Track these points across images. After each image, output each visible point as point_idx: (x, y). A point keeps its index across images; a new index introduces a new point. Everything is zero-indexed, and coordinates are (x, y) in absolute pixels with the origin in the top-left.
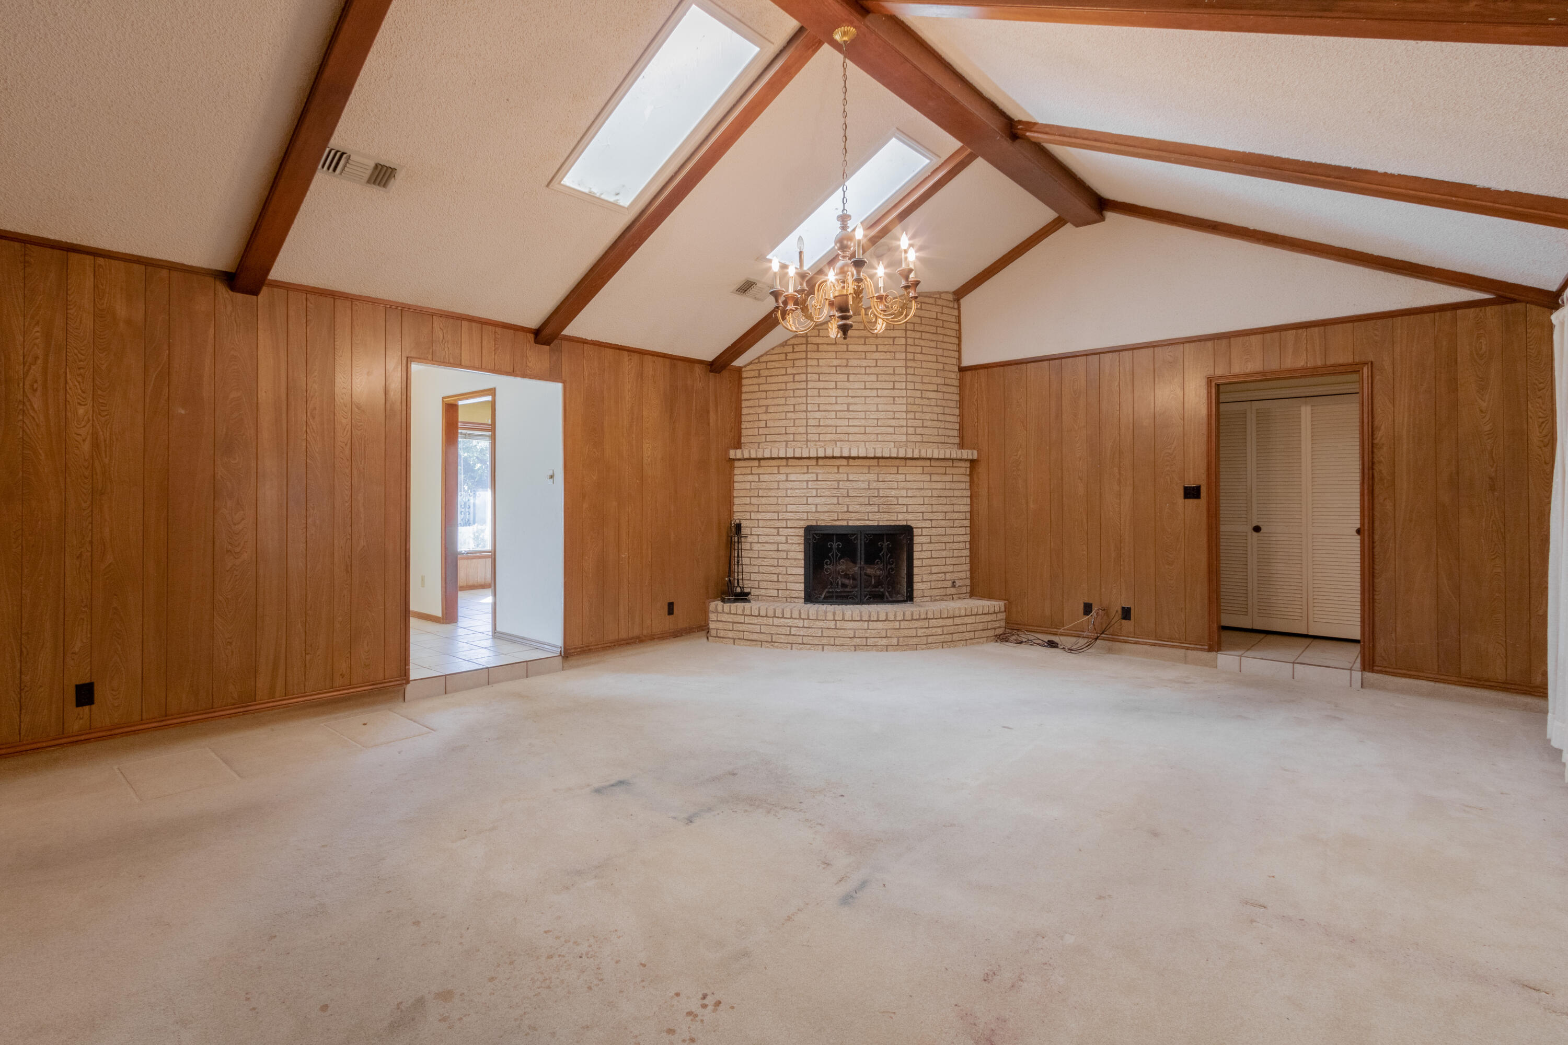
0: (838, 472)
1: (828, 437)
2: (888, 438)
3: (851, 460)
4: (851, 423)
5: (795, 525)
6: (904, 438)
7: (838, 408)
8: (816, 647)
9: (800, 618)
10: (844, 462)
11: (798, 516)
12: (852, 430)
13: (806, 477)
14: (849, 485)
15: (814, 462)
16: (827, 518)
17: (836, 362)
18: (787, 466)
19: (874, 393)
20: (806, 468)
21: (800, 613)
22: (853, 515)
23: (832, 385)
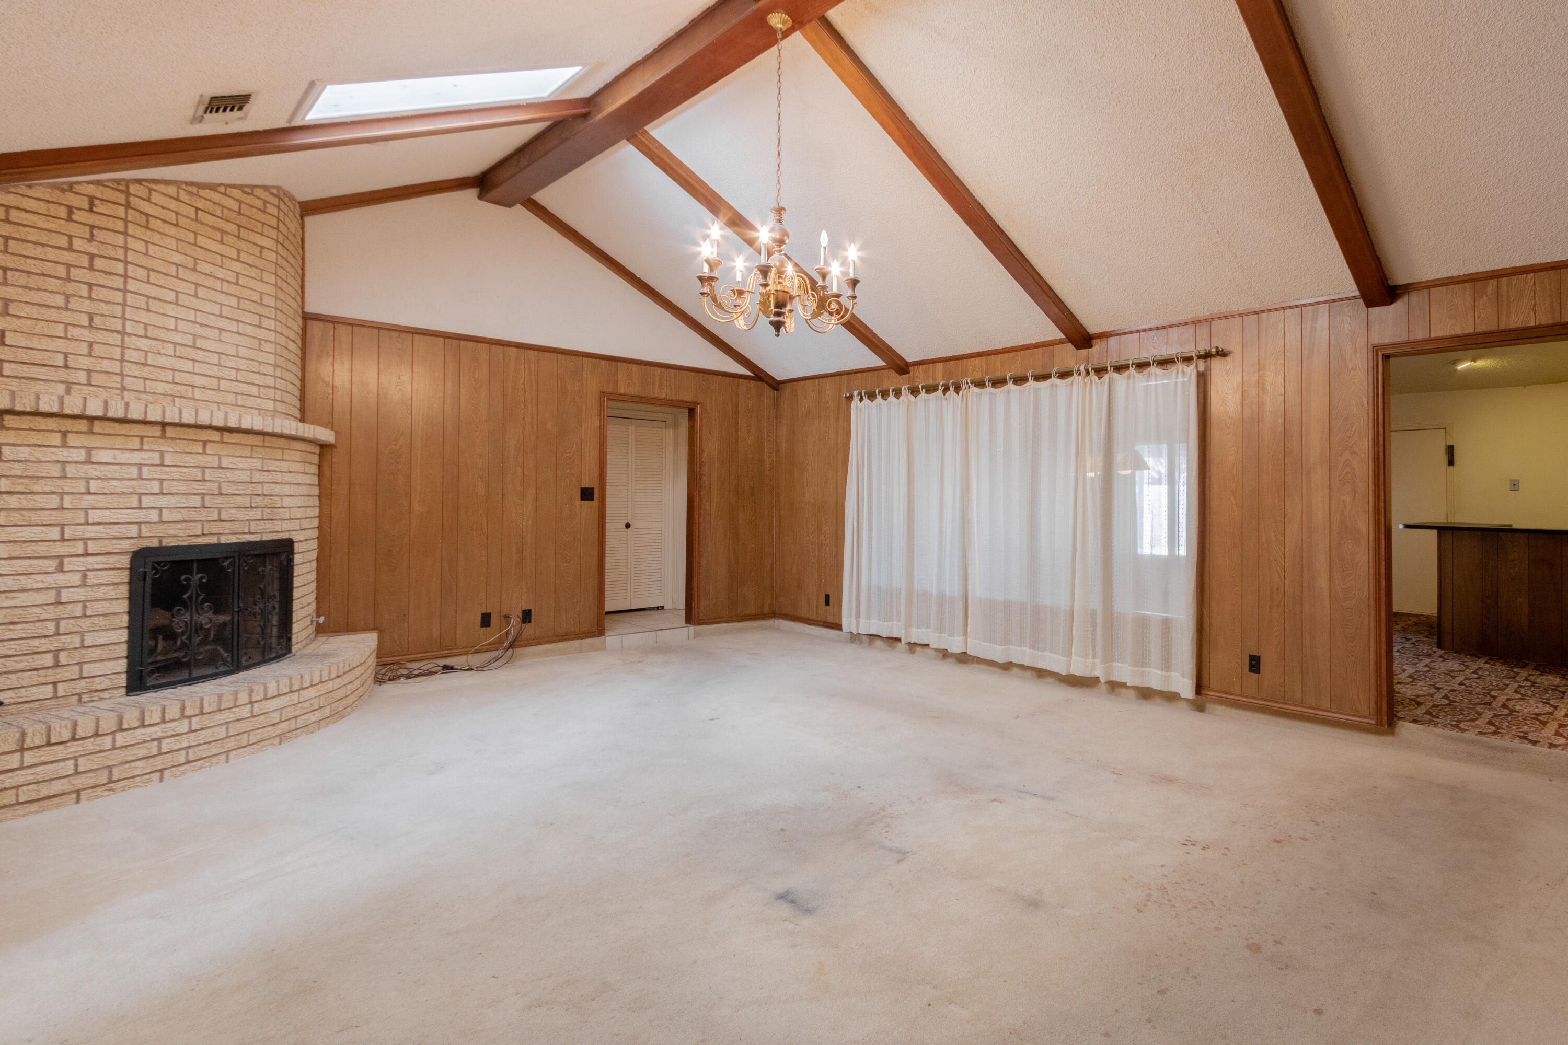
0: (204, 453)
1: (160, 388)
2: (251, 402)
3: (226, 434)
4: (199, 368)
5: (110, 549)
6: (270, 405)
7: (178, 338)
8: (215, 760)
9: (183, 716)
10: (215, 436)
11: (115, 531)
12: (198, 381)
13: (137, 457)
14: (220, 474)
15: (157, 431)
16: (181, 533)
17: (177, 258)
18: (91, 432)
19: (233, 326)
20: (137, 440)
21: (183, 708)
22: (227, 525)
23: (170, 296)
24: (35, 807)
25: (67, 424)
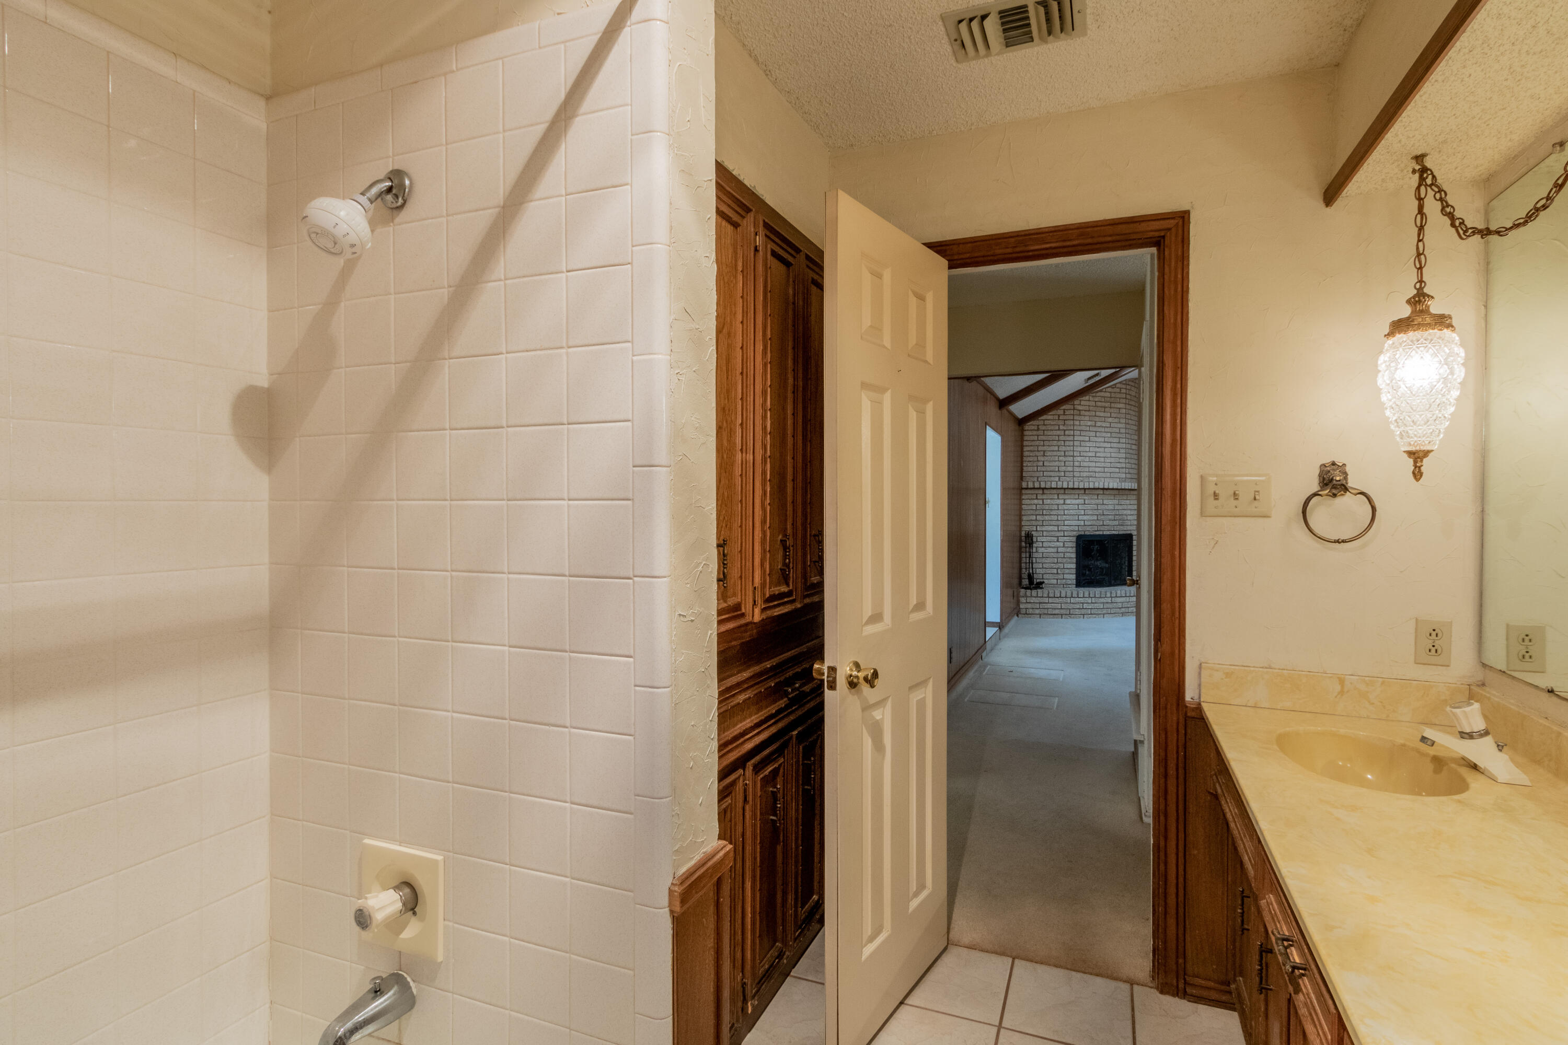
0: (1098, 499)
1: (1085, 474)
2: (1116, 475)
3: (1105, 491)
4: (1098, 464)
5: (1070, 535)
6: (1124, 476)
7: (1090, 454)
8: (1100, 616)
9: (1089, 597)
10: (1101, 492)
11: (1072, 528)
12: (1097, 470)
13: (1077, 501)
14: (1103, 507)
15: (1082, 492)
16: (1090, 530)
17: (1089, 423)
18: (1065, 493)
19: (1109, 445)
20: (1077, 495)
21: (1089, 594)
22: (1106, 527)
23: (1087, 439)
24: (1052, 616)
25: (1059, 491)
